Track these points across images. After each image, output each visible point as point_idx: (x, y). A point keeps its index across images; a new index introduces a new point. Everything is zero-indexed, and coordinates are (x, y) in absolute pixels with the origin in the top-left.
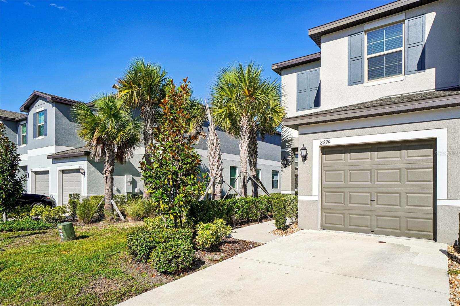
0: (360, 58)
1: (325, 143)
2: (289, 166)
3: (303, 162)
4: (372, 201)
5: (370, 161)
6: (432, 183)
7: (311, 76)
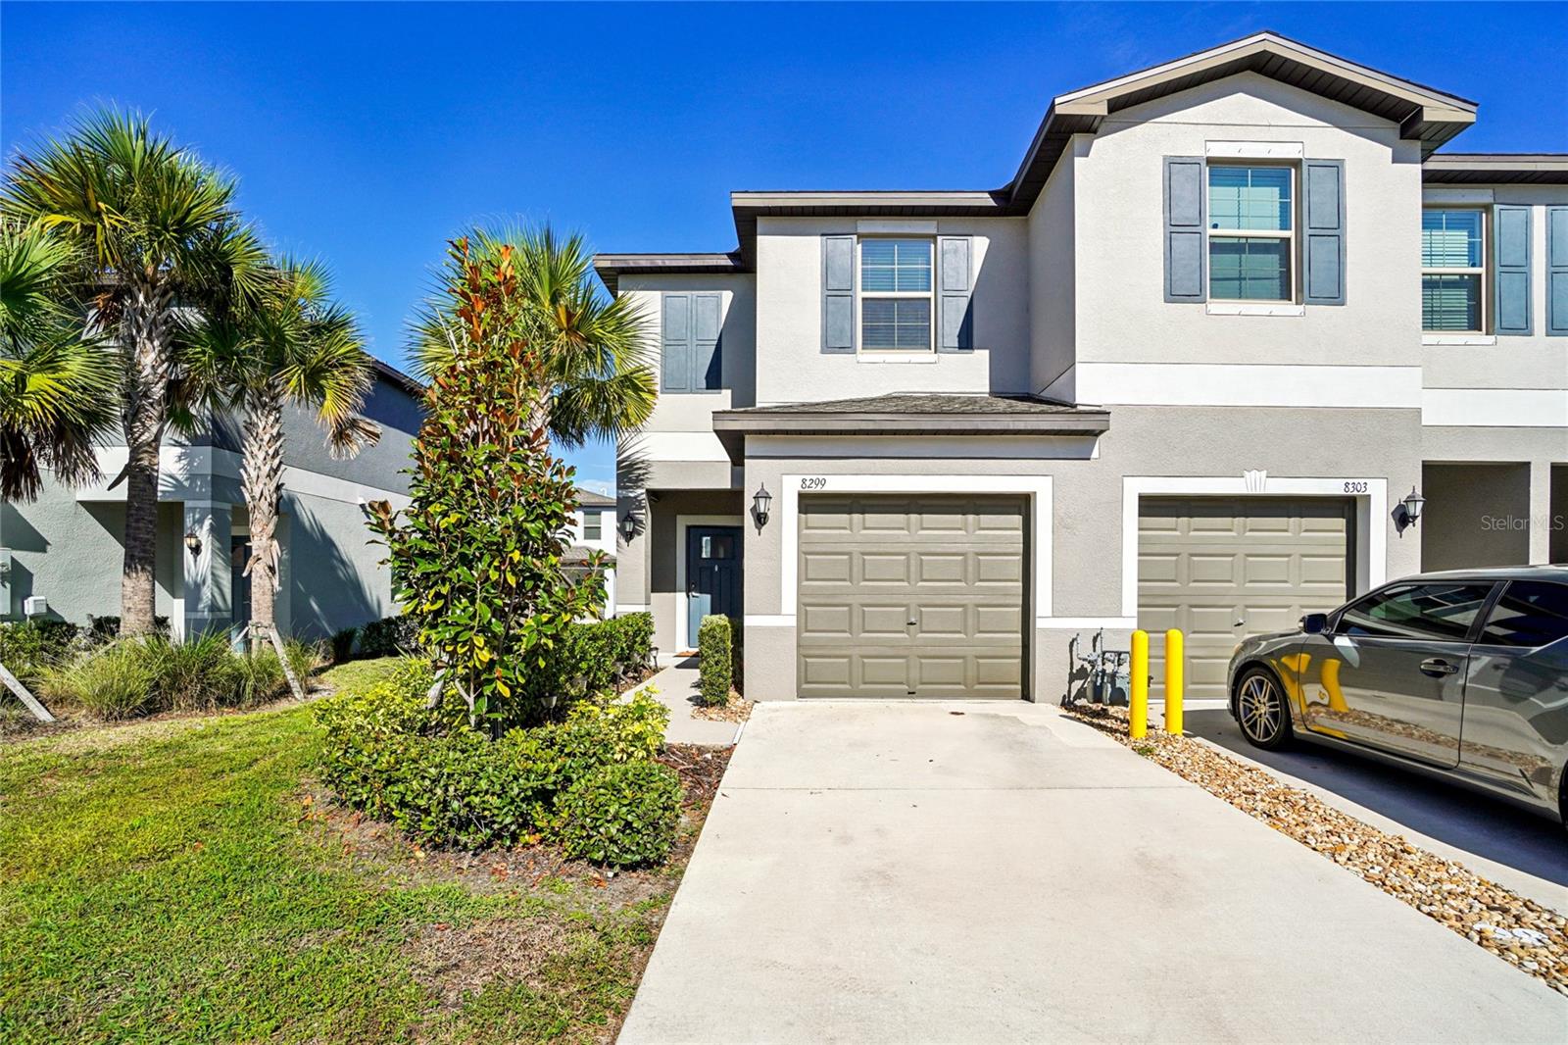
0: (846, 292)
1: (813, 485)
2: (639, 534)
3: (756, 527)
4: (912, 624)
5: (905, 535)
6: (1020, 584)
7: (700, 308)
